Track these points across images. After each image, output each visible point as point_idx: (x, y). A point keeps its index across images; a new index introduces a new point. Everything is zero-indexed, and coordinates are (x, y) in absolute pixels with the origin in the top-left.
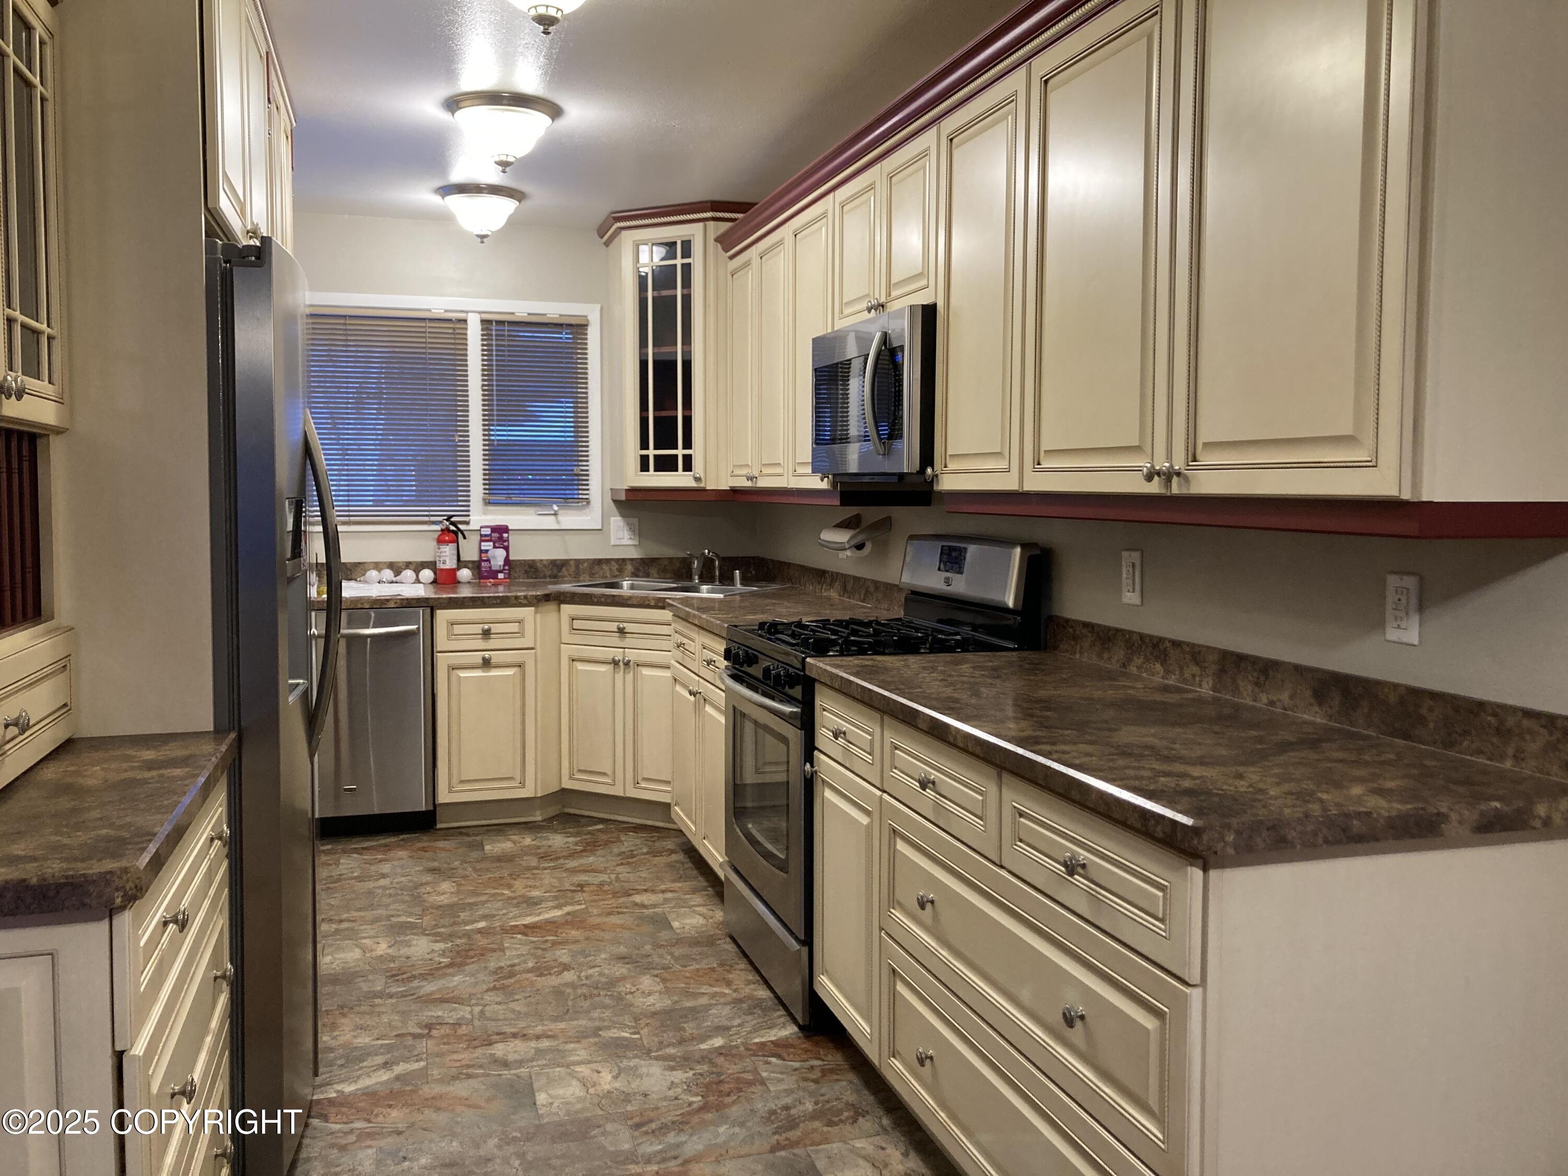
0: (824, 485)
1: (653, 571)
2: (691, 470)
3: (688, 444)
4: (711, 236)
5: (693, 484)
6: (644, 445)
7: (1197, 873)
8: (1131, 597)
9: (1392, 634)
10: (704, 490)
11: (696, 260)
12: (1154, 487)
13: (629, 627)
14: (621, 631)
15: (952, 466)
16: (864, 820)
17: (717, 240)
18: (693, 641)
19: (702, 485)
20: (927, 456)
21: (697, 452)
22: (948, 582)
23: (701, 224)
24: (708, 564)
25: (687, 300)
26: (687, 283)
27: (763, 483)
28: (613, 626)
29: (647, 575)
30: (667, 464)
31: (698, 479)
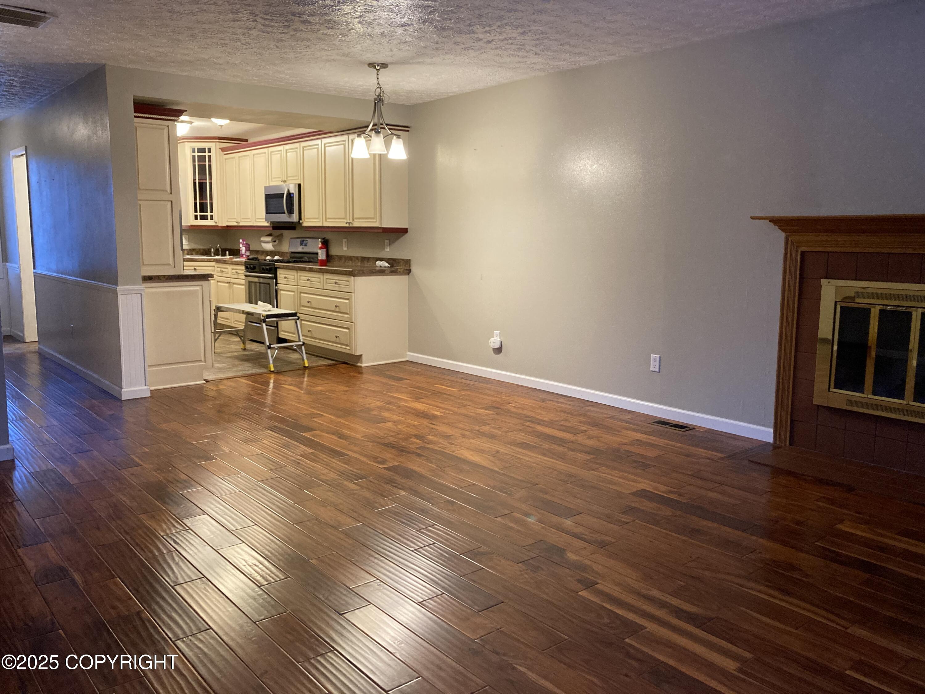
0: (268, 224)
1: (194, 253)
2: (213, 219)
3: (212, 211)
4: (218, 147)
5: (214, 224)
6: (196, 211)
7: (353, 277)
8: (345, 249)
9: (386, 250)
10: (218, 226)
11: (213, 154)
12: (347, 225)
13: (197, 268)
14: (195, 269)
15: (306, 220)
16: (292, 293)
17: (220, 148)
18: (227, 268)
19: (217, 224)
20: (300, 218)
21: (215, 214)
22: (303, 248)
23: (214, 143)
24: (217, 250)
25: (210, 166)
26: (210, 160)
27: (241, 224)
28: (193, 268)
29: (192, 254)
30: (203, 218)
31: (216, 223)
